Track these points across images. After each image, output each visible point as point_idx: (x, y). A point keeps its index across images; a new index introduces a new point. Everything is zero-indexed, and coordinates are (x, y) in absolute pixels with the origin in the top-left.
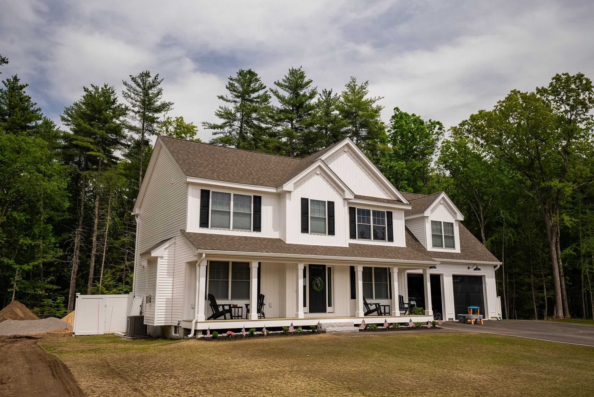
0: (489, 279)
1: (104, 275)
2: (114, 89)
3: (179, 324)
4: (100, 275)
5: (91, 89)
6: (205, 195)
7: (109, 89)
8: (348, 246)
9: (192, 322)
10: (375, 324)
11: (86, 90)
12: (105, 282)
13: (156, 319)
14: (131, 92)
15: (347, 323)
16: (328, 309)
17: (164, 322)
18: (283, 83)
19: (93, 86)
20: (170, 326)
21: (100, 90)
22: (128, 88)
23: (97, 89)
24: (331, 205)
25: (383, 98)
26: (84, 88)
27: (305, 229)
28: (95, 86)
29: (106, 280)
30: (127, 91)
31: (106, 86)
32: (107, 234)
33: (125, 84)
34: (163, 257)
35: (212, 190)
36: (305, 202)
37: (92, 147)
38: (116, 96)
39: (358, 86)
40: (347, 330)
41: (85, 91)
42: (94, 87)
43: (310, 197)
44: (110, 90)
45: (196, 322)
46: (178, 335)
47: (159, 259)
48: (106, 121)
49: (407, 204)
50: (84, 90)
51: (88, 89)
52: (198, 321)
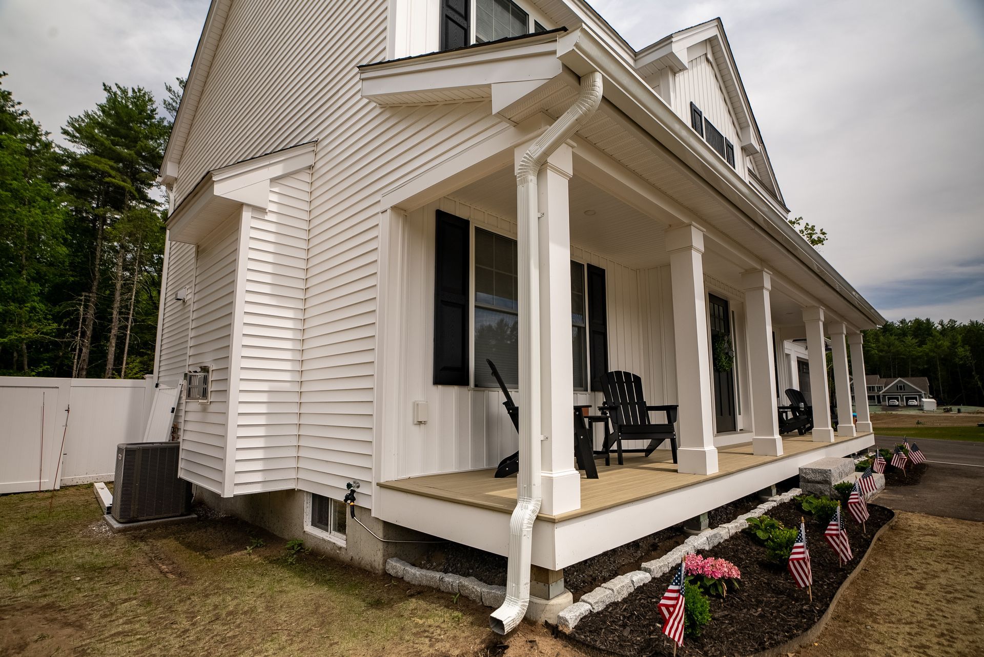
1: (127, 364)
2: (152, 96)
3: (351, 497)
4: (122, 364)
5: (114, 89)
7: (144, 94)
11: (107, 88)
12: (130, 373)
14: (177, 103)
19: (119, 87)
20: (290, 494)
21: (130, 94)
22: (172, 97)
23: (124, 92)
26: (104, 85)
28: (122, 87)
29: (132, 371)
30: (171, 101)
31: (140, 90)
32: (132, 303)
33: (169, 89)
34: (262, 210)
37: (113, 173)
38: (154, 106)
41: (105, 89)
42: (120, 88)
44: (147, 97)
48: (136, 140)
50: (103, 87)
51: (110, 88)
52: (557, 512)
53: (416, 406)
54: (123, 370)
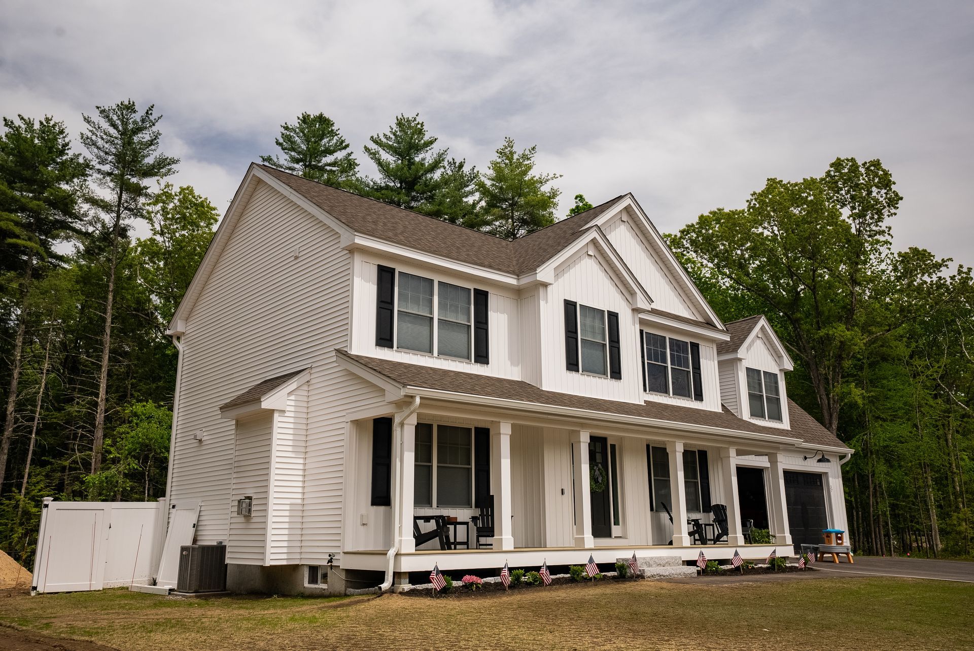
0: (834, 480)
1: (30, 476)
2: (64, 127)
3: (330, 561)
4: (23, 477)
5: (18, 122)
6: (385, 277)
7: (54, 126)
8: (643, 404)
9: (386, 554)
10: (715, 560)
11: (7, 123)
12: (33, 490)
13: (269, 550)
14: (97, 136)
15: (672, 558)
16: (616, 530)
17: (285, 556)
18: (384, 140)
19: (22, 119)
20: (296, 567)
21: (37, 126)
22: (91, 129)
23: (29, 124)
24: (613, 317)
25: (561, 176)
26: (5, 120)
27: (572, 365)
28: (26, 118)
29: (35, 486)
30: (90, 134)
31: (48, 120)
32: (40, 398)
33: (87, 120)
34: (284, 411)
35: (399, 268)
36: (570, 307)
37: (17, 230)
38: (67, 140)
39: (517, 154)
40: (678, 572)
41: (6, 125)
42: (25, 120)
43: (580, 302)
44: (57, 128)
45: (397, 555)
46: (324, 586)
47: (276, 415)
48: (45, 184)
49: (722, 331)
50: (4, 123)
51: (12, 122)
52: (403, 552)
53: (362, 516)
54: (24, 486)
